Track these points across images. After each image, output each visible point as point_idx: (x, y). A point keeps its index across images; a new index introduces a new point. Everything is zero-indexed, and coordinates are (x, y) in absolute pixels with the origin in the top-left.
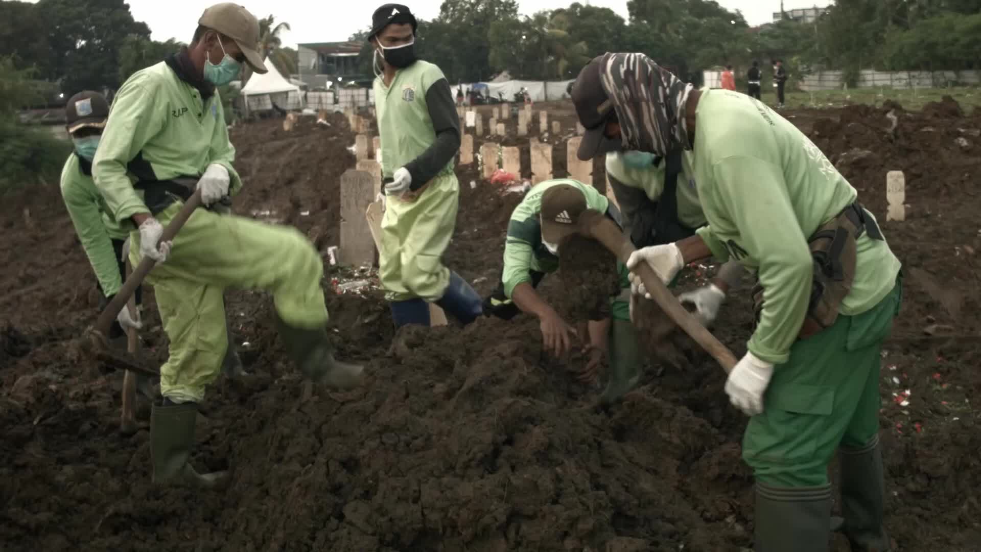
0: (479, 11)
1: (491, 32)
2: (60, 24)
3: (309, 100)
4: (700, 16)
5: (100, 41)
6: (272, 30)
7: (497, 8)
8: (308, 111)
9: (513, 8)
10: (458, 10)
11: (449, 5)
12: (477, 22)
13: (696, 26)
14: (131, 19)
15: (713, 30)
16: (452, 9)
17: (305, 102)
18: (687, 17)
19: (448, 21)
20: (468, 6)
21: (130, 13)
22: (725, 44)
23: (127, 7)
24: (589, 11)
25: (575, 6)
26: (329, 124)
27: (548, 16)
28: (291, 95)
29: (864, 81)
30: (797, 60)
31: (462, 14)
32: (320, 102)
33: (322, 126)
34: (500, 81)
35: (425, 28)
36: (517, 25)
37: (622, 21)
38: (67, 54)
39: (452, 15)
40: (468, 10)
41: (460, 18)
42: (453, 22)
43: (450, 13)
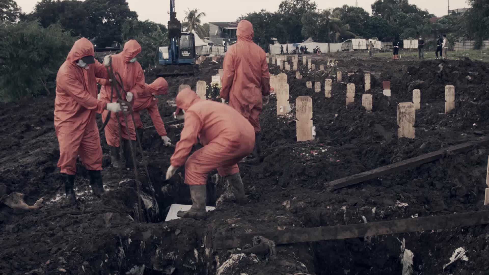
0: (298, 8)
1: (303, 18)
2: (95, 11)
3: (213, 50)
4: (407, 12)
5: (114, 20)
6: (196, 16)
7: (306, 7)
8: (211, 56)
9: (314, 7)
10: (288, 8)
11: (283, 5)
12: (297, 13)
13: (405, 17)
14: (129, 10)
15: (413, 19)
16: (284, 7)
17: (210, 51)
18: (400, 13)
19: (283, 13)
20: (293, 5)
21: (128, 7)
22: (418, 27)
23: (127, 4)
24: (351, 9)
25: (345, 6)
26: (217, 63)
27: (331, 12)
28: (204, 47)
29: (485, 46)
30: (452, 35)
31: (289, 9)
32: (218, 51)
33: (214, 63)
34: (308, 42)
35: (271, 16)
36: (316, 15)
37: (368, 14)
38: (98, 25)
39: (285, 10)
40: (292, 7)
41: (288, 11)
42: (285, 13)
43: (283, 9)
